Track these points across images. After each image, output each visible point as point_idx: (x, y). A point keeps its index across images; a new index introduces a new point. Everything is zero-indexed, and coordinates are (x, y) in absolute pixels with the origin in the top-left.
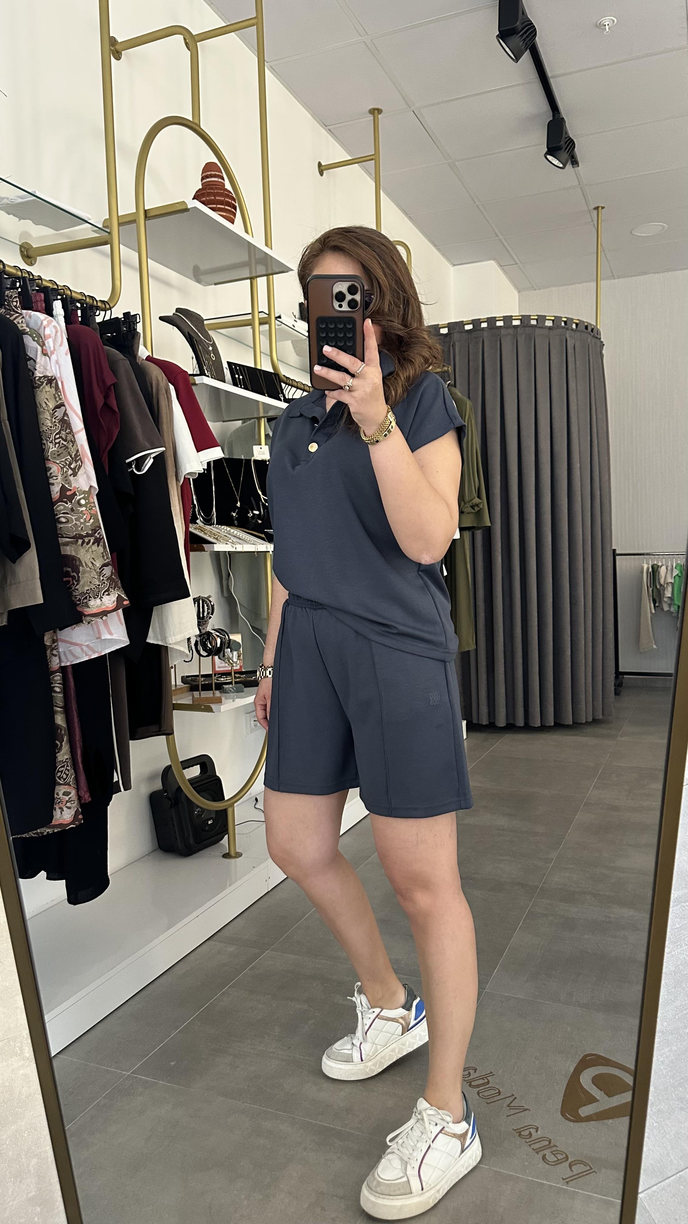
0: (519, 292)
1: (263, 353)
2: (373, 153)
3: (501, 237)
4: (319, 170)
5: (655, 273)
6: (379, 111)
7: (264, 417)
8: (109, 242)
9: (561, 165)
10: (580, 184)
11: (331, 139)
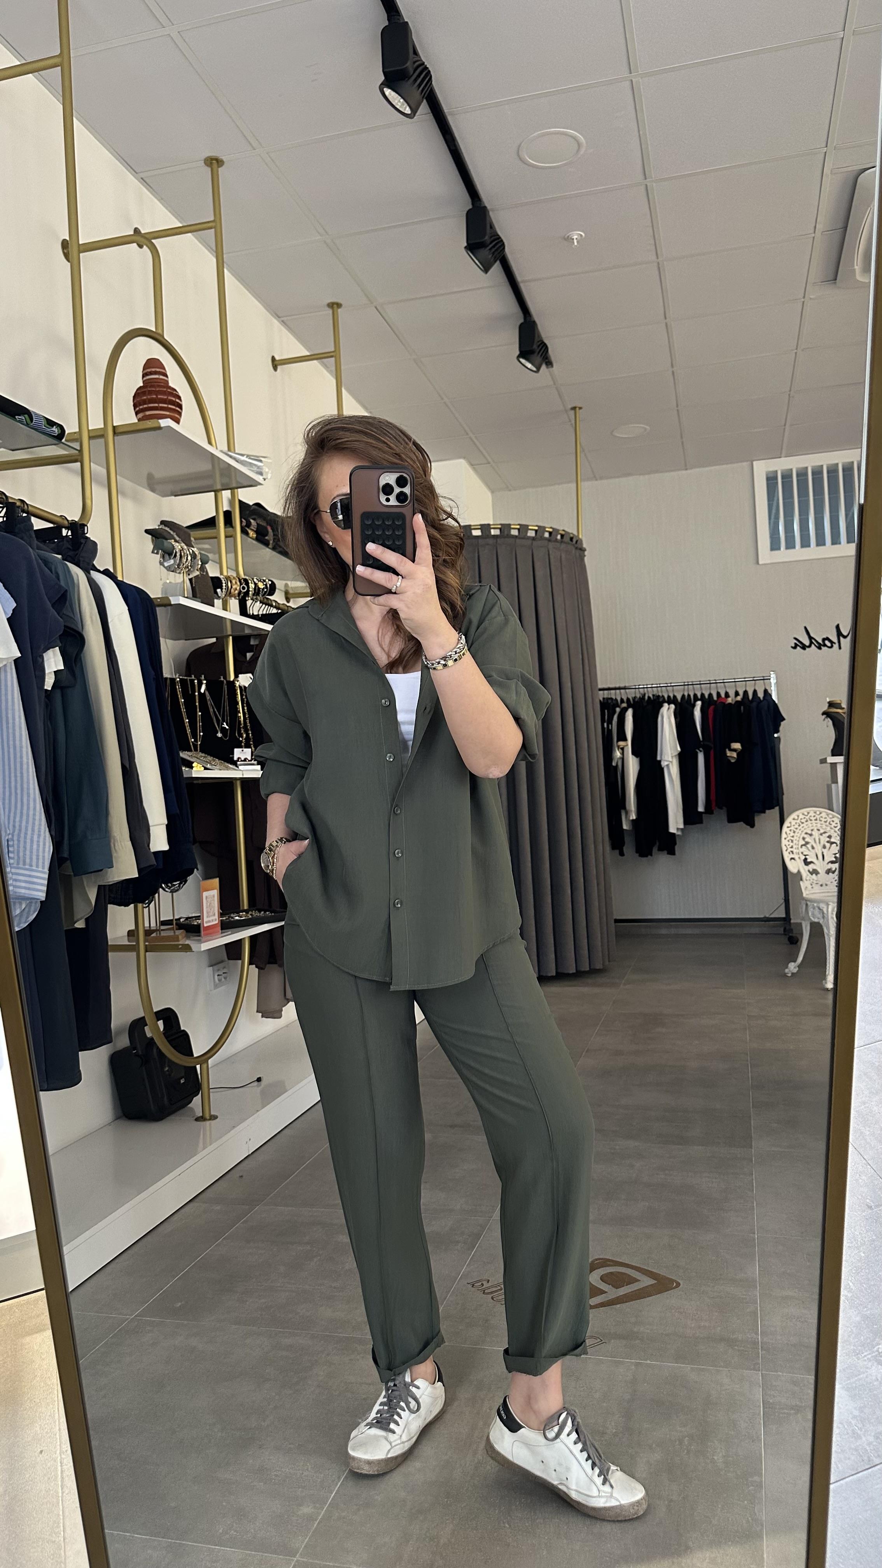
0: (492, 492)
1: (230, 568)
2: (333, 349)
3: (471, 435)
4: (273, 364)
5: (640, 474)
6: (339, 305)
7: (230, 635)
8: (79, 460)
9: (534, 369)
10: (555, 384)
11: (284, 330)
